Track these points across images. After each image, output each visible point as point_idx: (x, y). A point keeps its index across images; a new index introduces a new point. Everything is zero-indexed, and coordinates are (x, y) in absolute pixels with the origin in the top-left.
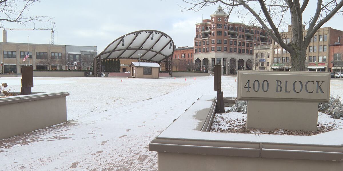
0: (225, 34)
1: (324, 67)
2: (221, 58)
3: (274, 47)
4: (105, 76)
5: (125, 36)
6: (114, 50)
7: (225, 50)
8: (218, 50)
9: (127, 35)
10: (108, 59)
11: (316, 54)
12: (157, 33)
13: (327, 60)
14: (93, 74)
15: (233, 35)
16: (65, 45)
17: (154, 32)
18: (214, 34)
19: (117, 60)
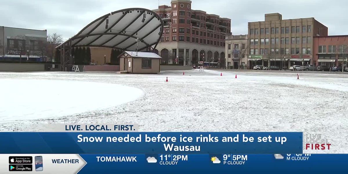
0: (188, 22)
1: (309, 60)
2: (184, 49)
3: (250, 38)
4: (78, 70)
5: (111, 14)
6: (88, 35)
7: (188, 40)
8: (181, 40)
9: (113, 13)
10: (76, 46)
11: (299, 46)
12: (149, 14)
13: (312, 53)
14: (56, 67)
15: (194, 23)
16: (3, 27)
17: (146, 12)
18: (175, 21)
19: (86, 47)
